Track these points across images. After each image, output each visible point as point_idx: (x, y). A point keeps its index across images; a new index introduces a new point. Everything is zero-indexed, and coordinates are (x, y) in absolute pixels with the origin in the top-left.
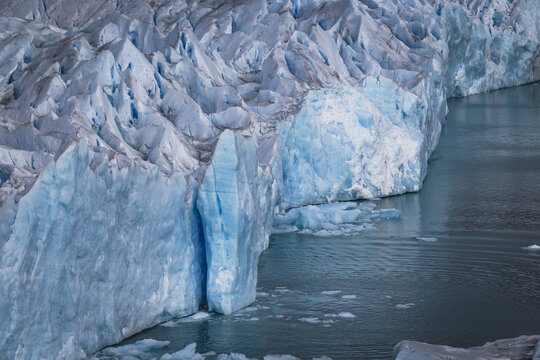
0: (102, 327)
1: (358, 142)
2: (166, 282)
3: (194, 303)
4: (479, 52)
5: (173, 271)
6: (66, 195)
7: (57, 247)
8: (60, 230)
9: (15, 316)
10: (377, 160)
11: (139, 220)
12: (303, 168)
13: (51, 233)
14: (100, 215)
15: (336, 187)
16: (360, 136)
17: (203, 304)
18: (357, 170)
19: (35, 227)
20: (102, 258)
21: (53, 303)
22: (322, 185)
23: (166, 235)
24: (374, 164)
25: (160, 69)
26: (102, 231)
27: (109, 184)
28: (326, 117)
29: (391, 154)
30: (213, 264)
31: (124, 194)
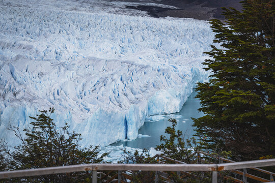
0: (105, 143)
1: (166, 102)
2: (119, 134)
3: (124, 138)
4: (202, 78)
5: (120, 131)
6: (98, 117)
7: (96, 127)
8: (96, 124)
9: (87, 141)
10: (170, 106)
11: (113, 121)
12: (154, 107)
13: (95, 124)
14: (105, 121)
15: (161, 111)
16: (166, 101)
17: (126, 138)
18: (165, 108)
19: (91, 124)
20: (105, 129)
21: (95, 138)
22: (158, 111)
23: (119, 124)
24: (169, 107)
25: (125, 85)
26: (105, 124)
27: (107, 115)
28: (159, 96)
29: (173, 104)
30: (128, 130)
31: (110, 117)
